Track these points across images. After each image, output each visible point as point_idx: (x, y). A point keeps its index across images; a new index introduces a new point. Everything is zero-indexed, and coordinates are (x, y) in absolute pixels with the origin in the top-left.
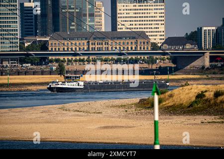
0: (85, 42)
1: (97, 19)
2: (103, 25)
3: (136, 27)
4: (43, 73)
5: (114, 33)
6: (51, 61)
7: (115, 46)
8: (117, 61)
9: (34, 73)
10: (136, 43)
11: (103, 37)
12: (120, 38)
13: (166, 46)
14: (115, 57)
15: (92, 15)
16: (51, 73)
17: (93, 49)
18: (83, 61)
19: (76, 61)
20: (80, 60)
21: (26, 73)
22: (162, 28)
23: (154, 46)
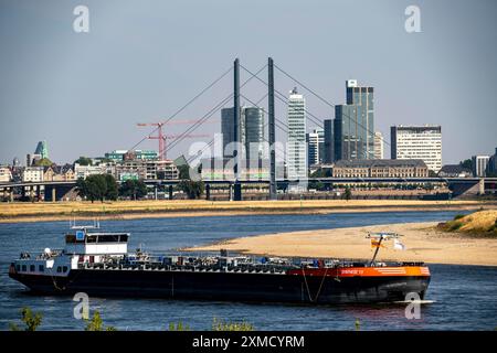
0: (367, 169)
1: (376, 148)
2: (383, 152)
3: (415, 155)
4: (327, 198)
5: (394, 161)
6: (335, 187)
7: (393, 173)
8: (397, 187)
9: (319, 198)
10: (415, 170)
11: (382, 164)
12: (400, 166)
13: (442, 174)
14: (395, 183)
15: (371, 144)
16: (335, 197)
17: (375, 176)
18: (364, 186)
19: (358, 186)
20: (362, 186)
21: (312, 198)
22: (439, 157)
23: (432, 173)
